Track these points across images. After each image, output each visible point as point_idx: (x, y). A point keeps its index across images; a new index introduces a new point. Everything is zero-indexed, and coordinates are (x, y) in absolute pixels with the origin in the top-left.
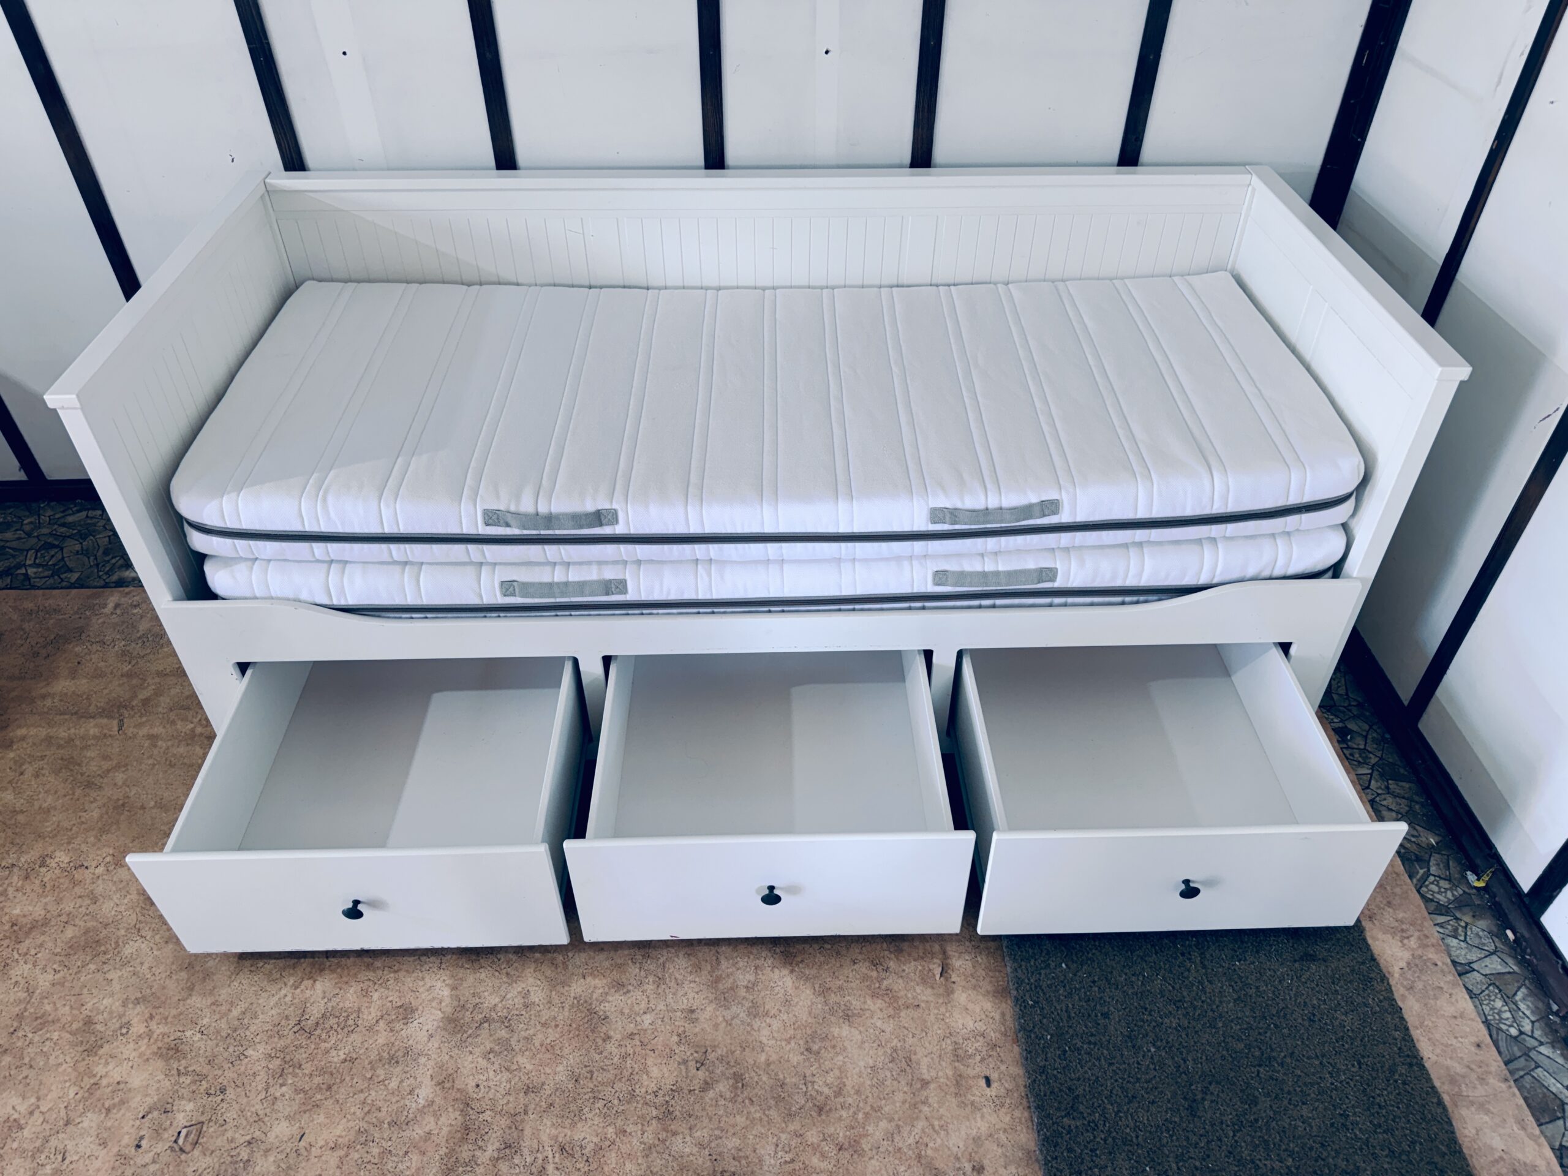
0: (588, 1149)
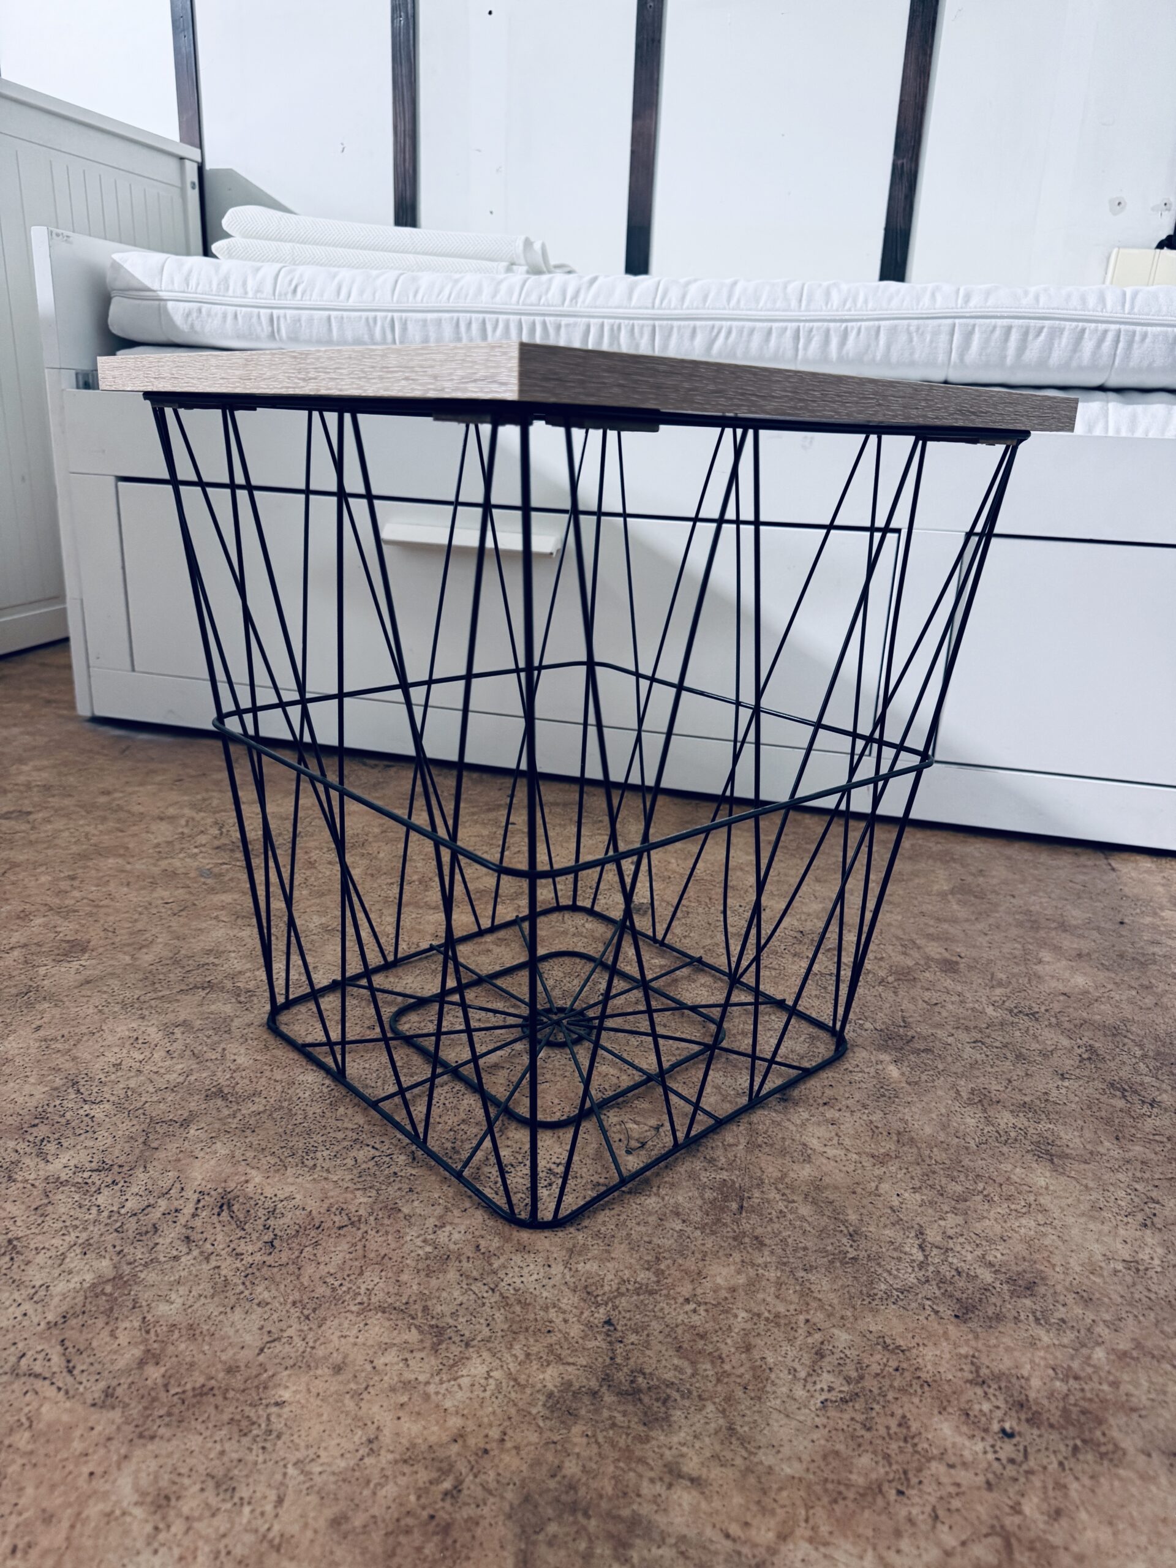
0: (286, 1220)
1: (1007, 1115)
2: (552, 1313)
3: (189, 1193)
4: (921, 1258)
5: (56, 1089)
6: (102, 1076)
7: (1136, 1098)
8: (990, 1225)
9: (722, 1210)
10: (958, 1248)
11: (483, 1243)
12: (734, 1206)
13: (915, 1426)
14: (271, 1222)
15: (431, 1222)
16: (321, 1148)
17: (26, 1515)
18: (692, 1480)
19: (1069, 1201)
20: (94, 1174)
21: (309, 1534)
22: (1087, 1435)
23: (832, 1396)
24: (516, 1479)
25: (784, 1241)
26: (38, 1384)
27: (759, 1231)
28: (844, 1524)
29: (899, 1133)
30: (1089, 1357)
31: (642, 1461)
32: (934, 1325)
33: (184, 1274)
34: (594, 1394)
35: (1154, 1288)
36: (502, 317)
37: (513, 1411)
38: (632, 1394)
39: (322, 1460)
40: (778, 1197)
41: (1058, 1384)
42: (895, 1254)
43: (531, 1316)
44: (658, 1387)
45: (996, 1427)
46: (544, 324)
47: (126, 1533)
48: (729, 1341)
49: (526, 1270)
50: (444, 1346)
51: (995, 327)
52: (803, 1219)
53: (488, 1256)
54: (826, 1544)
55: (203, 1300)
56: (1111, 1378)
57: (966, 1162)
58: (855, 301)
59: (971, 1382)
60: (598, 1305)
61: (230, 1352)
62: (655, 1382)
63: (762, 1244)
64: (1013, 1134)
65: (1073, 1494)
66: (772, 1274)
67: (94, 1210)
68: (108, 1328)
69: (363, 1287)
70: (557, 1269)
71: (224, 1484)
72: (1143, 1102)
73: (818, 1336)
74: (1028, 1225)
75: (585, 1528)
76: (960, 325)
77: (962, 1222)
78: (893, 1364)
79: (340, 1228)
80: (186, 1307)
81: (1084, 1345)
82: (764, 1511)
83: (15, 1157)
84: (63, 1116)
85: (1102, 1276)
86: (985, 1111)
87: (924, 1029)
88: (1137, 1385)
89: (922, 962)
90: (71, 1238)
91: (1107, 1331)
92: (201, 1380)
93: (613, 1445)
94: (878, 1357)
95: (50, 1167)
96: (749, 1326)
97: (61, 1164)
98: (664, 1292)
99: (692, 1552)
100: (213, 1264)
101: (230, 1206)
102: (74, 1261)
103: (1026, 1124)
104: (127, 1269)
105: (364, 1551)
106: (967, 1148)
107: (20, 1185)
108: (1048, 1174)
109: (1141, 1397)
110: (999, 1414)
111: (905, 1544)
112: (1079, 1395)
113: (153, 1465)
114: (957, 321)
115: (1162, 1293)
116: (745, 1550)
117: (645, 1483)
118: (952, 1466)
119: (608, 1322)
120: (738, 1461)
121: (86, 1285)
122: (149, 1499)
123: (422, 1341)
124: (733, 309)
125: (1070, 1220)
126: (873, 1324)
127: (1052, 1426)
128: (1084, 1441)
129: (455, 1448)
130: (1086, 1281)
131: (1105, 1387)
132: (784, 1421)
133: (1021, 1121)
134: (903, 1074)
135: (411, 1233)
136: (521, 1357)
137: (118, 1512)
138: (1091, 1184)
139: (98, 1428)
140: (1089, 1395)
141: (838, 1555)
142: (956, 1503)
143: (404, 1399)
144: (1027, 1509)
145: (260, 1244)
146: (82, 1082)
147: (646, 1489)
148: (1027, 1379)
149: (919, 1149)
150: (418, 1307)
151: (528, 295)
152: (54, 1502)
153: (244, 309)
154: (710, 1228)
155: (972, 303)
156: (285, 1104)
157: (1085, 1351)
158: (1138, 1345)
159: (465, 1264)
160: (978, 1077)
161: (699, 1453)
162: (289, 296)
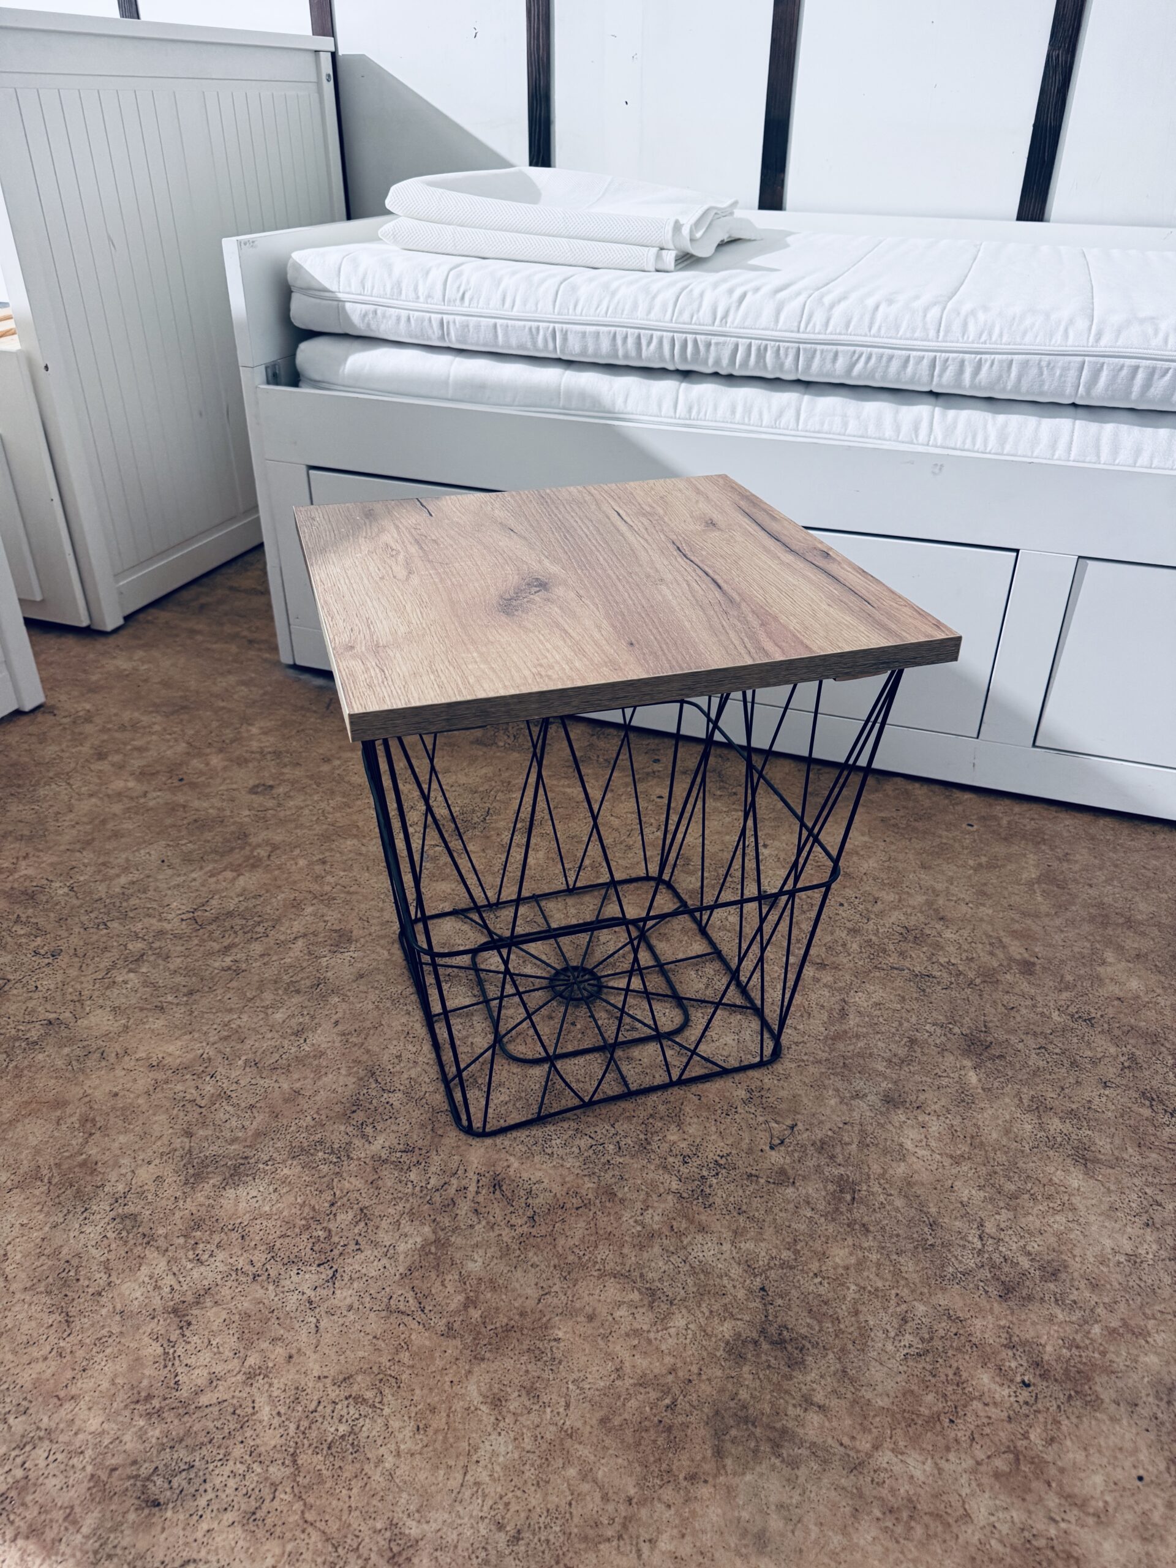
1: (1056, 1121)
2: (725, 1281)
3: (470, 1174)
4: (980, 1247)
5: (361, 1079)
6: (390, 1067)
7: (1161, 1107)
8: (1032, 1221)
9: (840, 1200)
10: (1007, 1239)
11: (675, 1223)
12: (848, 1197)
13: (965, 1375)
14: (530, 1201)
15: (639, 1205)
16: (554, 1137)
17: (419, 1407)
18: (819, 1407)
19: (1094, 1202)
20: (404, 1155)
21: (588, 1428)
22: (1079, 1388)
23: (912, 1351)
24: (710, 1400)
25: (883, 1228)
26: (406, 1319)
27: (866, 1219)
28: (915, 1441)
29: (972, 1137)
30: (1089, 1332)
31: (787, 1392)
32: (984, 1303)
33: (479, 1239)
34: (755, 1342)
35: (1144, 1278)
36: (656, 334)
37: (705, 1354)
38: (779, 1343)
39: (589, 1380)
40: (880, 1190)
41: (1064, 1351)
42: (962, 1243)
43: (711, 1282)
44: (796, 1339)
45: (1018, 1379)
46: (695, 341)
47: (480, 1421)
48: (844, 1307)
49: (706, 1247)
50: (656, 1304)
51: (1122, 367)
52: (897, 1210)
53: (680, 1235)
54: (902, 1453)
55: (495, 1261)
56: (1101, 1348)
57: (1020, 1164)
58: (990, 335)
59: (1005, 1346)
60: (756, 1276)
61: (520, 1301)
62: (795, 1335)
63: (868, 1230)
64: (1059, 1139)
65: (1064, 1428)
66: (874, 1257)
67: (410, 1185)
68: (440, 1279)
69: (599, 1257)
70: (727, 1247)
71: (531, 1391)
72: (1166, 1111)
73: (904, 1307)
74: (1059, 1221)
75: (753, 1433)
76: (1090, 362)
77: (1012, 1217)
78: (954, 1330)
79: (577, 1209)
80: (486, 1266)
81: (1086, 1322)
82: (865, 1430)
83: (347, 1139)
84: (371, 1103)
85: (1108, 1266)
86: (1040, 1117)
87: (1000, 1035)
88: (1118, 1354)
89: (1005, 963)
90: (400, 1207)
91: (1105, 1311)
92: (505, 1320)
93: (770, 1380)
94: (944, 1324)
95: (373, 1147)
96: (857, 1296)
97: (380, 1144)
98: (800, 1268)
99: (820, 1453)
100: (497, 1232)
101: (500, 1187)
102: (406, 1227)
103: (1071, 1129)
104: (441, 1234)
105: (623, 1441)
106: (1023, 1152)
107: (356, 1162)
108: (1081, 1177)
109: (1120, 1362)
110: (1022, 1370)
111: (952, 1456)
112: (1077, 1359)
113: (487, 1378)
114: (1087, 359)
115: (1150, 1282)
116: (852, 1454)
117: (790, 1408)
118: (986, 1405)
119: (763, 1289)
120: (849, 1395)
121: (418, 1246)
122: (489, 1400)
123: (641, 1300)
124: (874, 336)
125: (1092, 1218)
126: (942, 1299)
127: (1056, 1380)
128: (1076, 1392)
129: (670, 1378)
130: (1096, 1271)
131: (1097, 1355)
132: (879, 1367)
133: (1067, 1127)
134: (980, 1080)
135: (626, 1215)
136: (707, 1314)
137: (472, 1408)
138: (1113, 1188)
139: (449, 1351)
140: (1084, 1360)
141: (909, 1461)
142: (987, 1430)
143: (636, 1342)
144: (1032, 1437)
145: (525, 1218)
146: (378, 1073)
147: (791, 1411)
148: (1044, 1346)
149: (986, 1151)
150: (637, 1274)
151: (681, 313)
152: (434, 1399)
153: (416, 314)
154: (832, 1215)
155: (1103, 342)
156: (523, 1094)
157: (1086, 1327)
158: (1125, 1324)
159: (664, 1240)
160: (1038, 1085)
161: (824, 1389)
162: (458, 302)
